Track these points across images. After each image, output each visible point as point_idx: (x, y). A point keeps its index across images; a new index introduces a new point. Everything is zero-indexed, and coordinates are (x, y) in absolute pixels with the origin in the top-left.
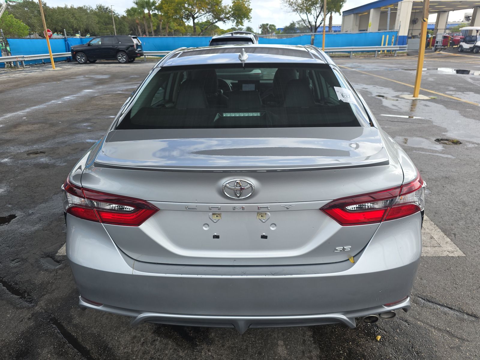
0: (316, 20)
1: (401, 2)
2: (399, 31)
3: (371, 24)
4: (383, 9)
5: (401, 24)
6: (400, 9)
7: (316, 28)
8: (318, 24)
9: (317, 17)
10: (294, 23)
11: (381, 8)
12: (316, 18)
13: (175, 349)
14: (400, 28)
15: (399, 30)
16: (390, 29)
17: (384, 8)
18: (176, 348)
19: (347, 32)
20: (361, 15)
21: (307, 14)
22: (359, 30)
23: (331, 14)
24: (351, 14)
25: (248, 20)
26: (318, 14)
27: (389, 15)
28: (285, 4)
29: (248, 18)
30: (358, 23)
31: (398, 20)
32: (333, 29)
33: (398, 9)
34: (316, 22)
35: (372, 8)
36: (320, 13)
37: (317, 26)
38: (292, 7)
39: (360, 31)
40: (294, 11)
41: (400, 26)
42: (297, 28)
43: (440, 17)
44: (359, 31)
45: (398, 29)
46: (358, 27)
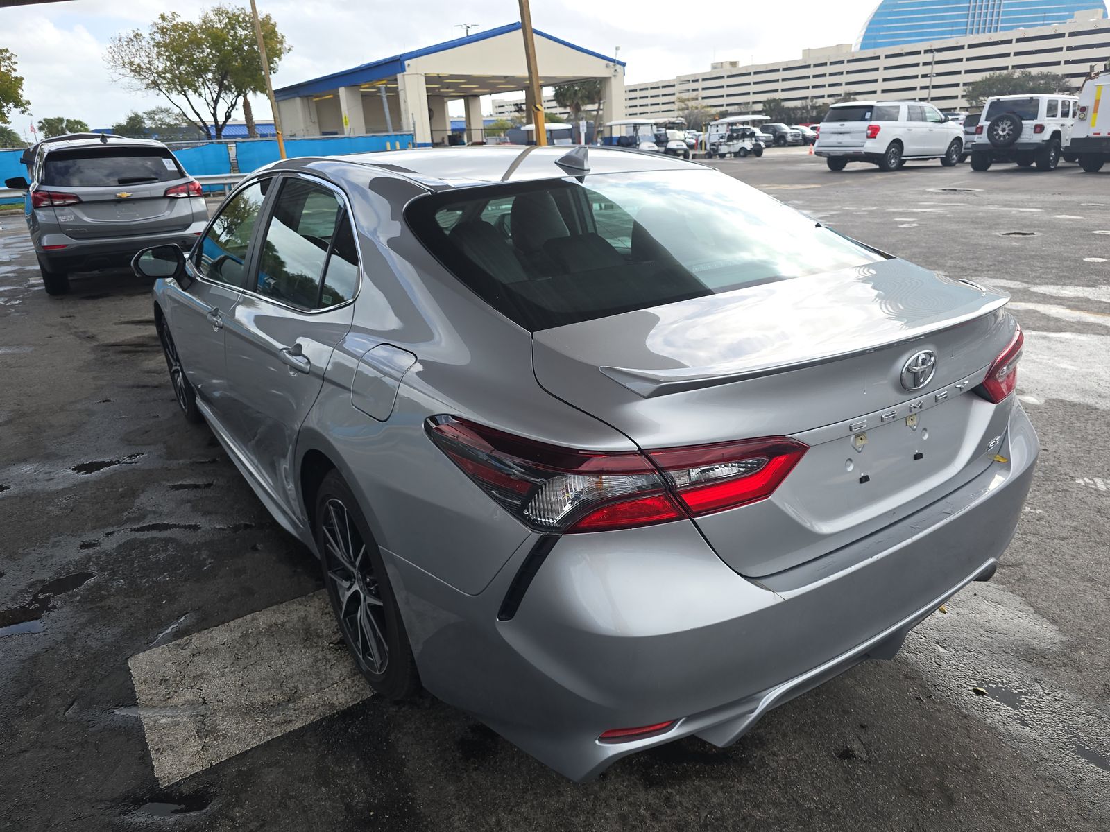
0: (215, 109)
1: (402, 74)
2: (415, 133)
3: (347, 119)
4: (365, 88)
5: (415, 119)
6: (404, 89)
7: (219, 128)
8: (221, 118)
9: (216, 102)
10: (137, 116)
11: (363, 87)
12: (212, 104)
13: (722, 788)
14: (414, 127)
15: (414, 131)
16: (394, 130)
17: (367, 86)
18: (722, 784)
19: (294, 135)
20: (317, 99)
21: (185, 95)
22: (320, 132)
23: (245, 97)
24: (294, 97)
25: (18, 110)
26: (215, 96)
27: (385, 100)
28: (122, 71)
29: (18, 103)
30: (315, 119)
31: (406, 111)
32: (258, 131)
33: (400, 88)
34: (214, 115)
35: (341, 86)
36: (219, 95)
37: (220, 123)
38: (142, 77)
39: (324, 134)
40: (148, 86)
41: (414, 124)
42: (150, 128)
43: (471, 107)
44: (321, 135)
45: (412, 129)
46: (317, 126)
